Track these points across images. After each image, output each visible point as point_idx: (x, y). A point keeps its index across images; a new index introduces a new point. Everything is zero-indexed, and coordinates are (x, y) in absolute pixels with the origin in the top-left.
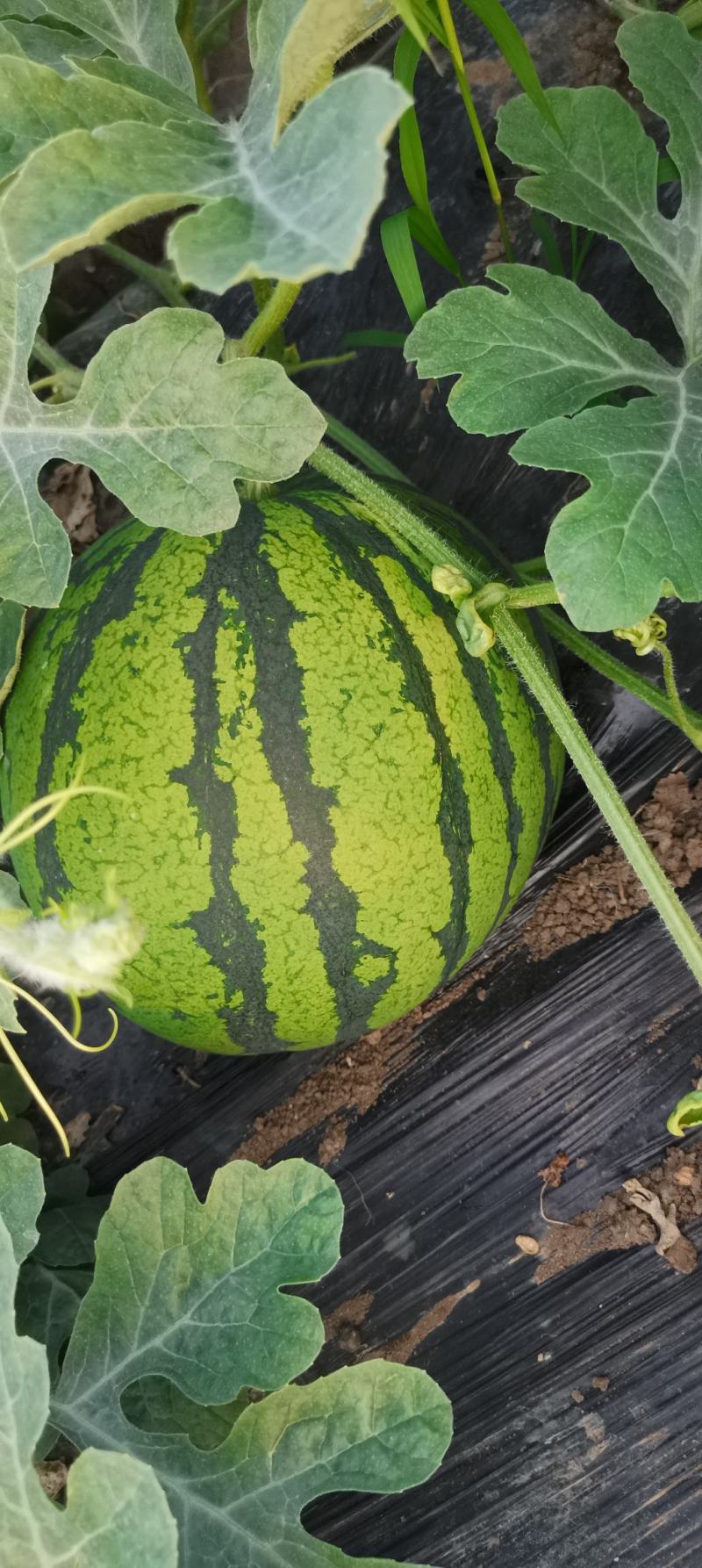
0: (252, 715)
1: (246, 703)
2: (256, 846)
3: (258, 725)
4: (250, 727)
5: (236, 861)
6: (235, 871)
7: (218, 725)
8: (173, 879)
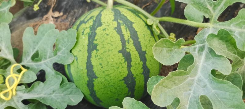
0: (131, 40)
1: (130, 38)
2: (135, 63)
3: (132, 41)
4: (131, 42)
5: (132, 66)
6: (131, 68)
7: (125, 42)
8: (120, 71)
